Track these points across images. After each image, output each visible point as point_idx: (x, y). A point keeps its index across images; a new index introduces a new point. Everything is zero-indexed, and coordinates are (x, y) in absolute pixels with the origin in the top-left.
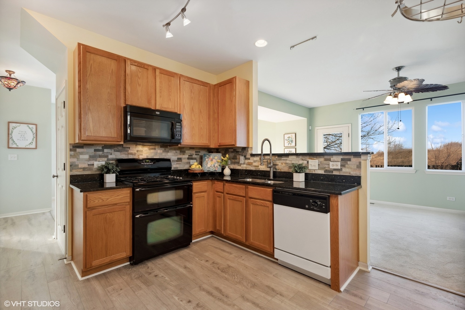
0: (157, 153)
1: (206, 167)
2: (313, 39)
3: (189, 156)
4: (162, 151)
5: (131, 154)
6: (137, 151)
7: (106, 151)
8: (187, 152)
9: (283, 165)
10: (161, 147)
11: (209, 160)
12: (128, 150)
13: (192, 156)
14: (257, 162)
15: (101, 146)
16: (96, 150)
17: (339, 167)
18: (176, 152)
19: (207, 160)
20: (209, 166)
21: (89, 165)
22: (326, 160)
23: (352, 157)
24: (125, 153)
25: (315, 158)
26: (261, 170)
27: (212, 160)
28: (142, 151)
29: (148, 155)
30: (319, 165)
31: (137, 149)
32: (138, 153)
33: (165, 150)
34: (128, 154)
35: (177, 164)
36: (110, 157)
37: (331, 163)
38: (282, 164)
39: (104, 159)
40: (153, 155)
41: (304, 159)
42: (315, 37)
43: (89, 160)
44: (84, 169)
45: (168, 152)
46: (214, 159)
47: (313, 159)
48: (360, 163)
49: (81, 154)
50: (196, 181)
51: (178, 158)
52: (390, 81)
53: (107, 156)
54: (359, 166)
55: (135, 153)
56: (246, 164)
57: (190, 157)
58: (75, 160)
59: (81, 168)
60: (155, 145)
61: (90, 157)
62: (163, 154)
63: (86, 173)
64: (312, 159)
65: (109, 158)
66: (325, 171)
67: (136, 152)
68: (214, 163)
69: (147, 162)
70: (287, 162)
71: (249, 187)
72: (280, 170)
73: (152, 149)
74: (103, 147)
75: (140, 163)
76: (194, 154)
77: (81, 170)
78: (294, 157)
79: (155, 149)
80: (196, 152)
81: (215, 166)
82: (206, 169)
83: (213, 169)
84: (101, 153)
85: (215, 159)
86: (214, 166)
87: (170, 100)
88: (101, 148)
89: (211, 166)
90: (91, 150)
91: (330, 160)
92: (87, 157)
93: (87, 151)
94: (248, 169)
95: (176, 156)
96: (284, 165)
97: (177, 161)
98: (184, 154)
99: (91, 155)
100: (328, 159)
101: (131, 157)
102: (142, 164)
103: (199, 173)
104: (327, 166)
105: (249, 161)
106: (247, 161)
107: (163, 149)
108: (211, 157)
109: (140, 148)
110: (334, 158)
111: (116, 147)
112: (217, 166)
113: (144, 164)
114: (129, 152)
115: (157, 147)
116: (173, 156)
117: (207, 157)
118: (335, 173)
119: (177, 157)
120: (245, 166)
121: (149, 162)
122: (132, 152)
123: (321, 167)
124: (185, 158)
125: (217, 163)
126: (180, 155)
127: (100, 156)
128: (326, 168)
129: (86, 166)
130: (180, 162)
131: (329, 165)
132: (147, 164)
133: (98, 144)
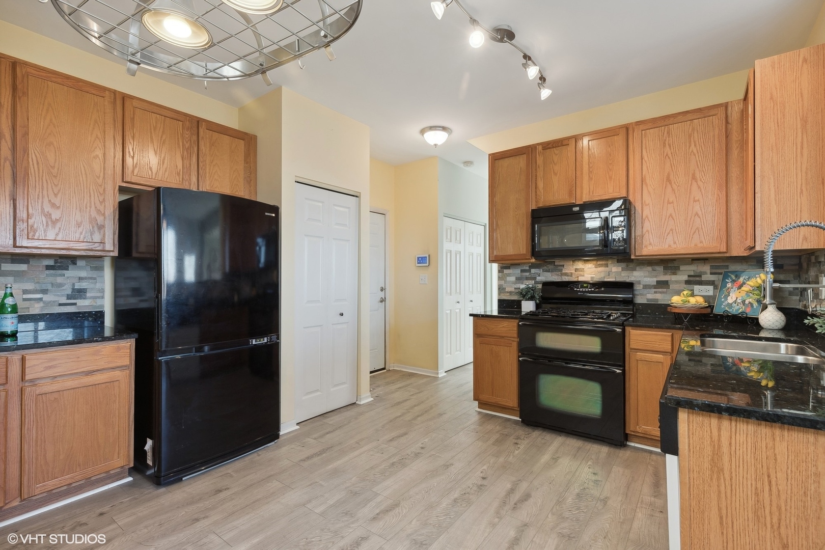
0: (613, 272)
1: (723, 302)
3: (689, 276)
4: (620, 269)
5: (566, 274)
6: (576, 270)
7: (533, 271)
8: (682, 268)
10: (619, 261)
11: (735, 287)
12: (562, 269)
13: (700, 276)
15: (528, 265)
16: (522, 271)
18: (653, 270)
19: (729, 285)
20: (730, 300)
21: (515, 288)
24: (557, 273)
27: (740, 287)
28: (582, 270)
29: (594, 276)
31: (575, 267)
32: (576, 273)
33: (627, 266)
34: (563, 274)
35: (655, 292)
36: (539, 279)
39: (531, 281)
40: (602, 275)
43: (515, 283)
44: (511, 293)
45: (634, 270)
46: (746, 283)
49: (508, 276)
50: (646, 327)
51: (658, 282)
53: (534, 278)
55: (572, 273)
57: (691, 279)
58: (502, 282)
59: (508, 292)
60: (607, 260)
61: (518, 279)
62: (623, 275)
63: (512, 299)
65: (537, 280)
67: (574, 271)
68: (744, 295)
69: (585, 287)
73: (601, 266)
74: (530, 267)
75: (572, 288)
76: (705, 273)
77: (508, 294)
79: (607, 266)
80: (712, 267)
81: (747, 302)
82: (723, 306)
83: (739, 309)
84: (527, 274)
86: (743, 302)
87: (610, 178)
88: (527, 268)
89: (735, 302)
90: (517, 271)
92: (513, 279)
93: (514, 272)
95: (656, 277)
97: (655, 287)
98: (675, 274)
99: (518, 276)
101: (566, 279)
102: (575, 289)
103: (686, 315)
107: (624, 265)
108: (741, 280)
109: (580, 265)
111: (546, 266)
112: (750, 303)
113: (578, 290)
114: (563, 272)
115: (610, 262)
116: (645, 277)
117: (731, 278)
119: (655, 279)
121: (587, 287)
122: (567, 271)
124: (677, 282)
125: (751, 294)
126: (665, 274)
127: (527, 279)
129: (512, 289)
130: (665, 290)
132: (584, 290)
133: (524, 263)
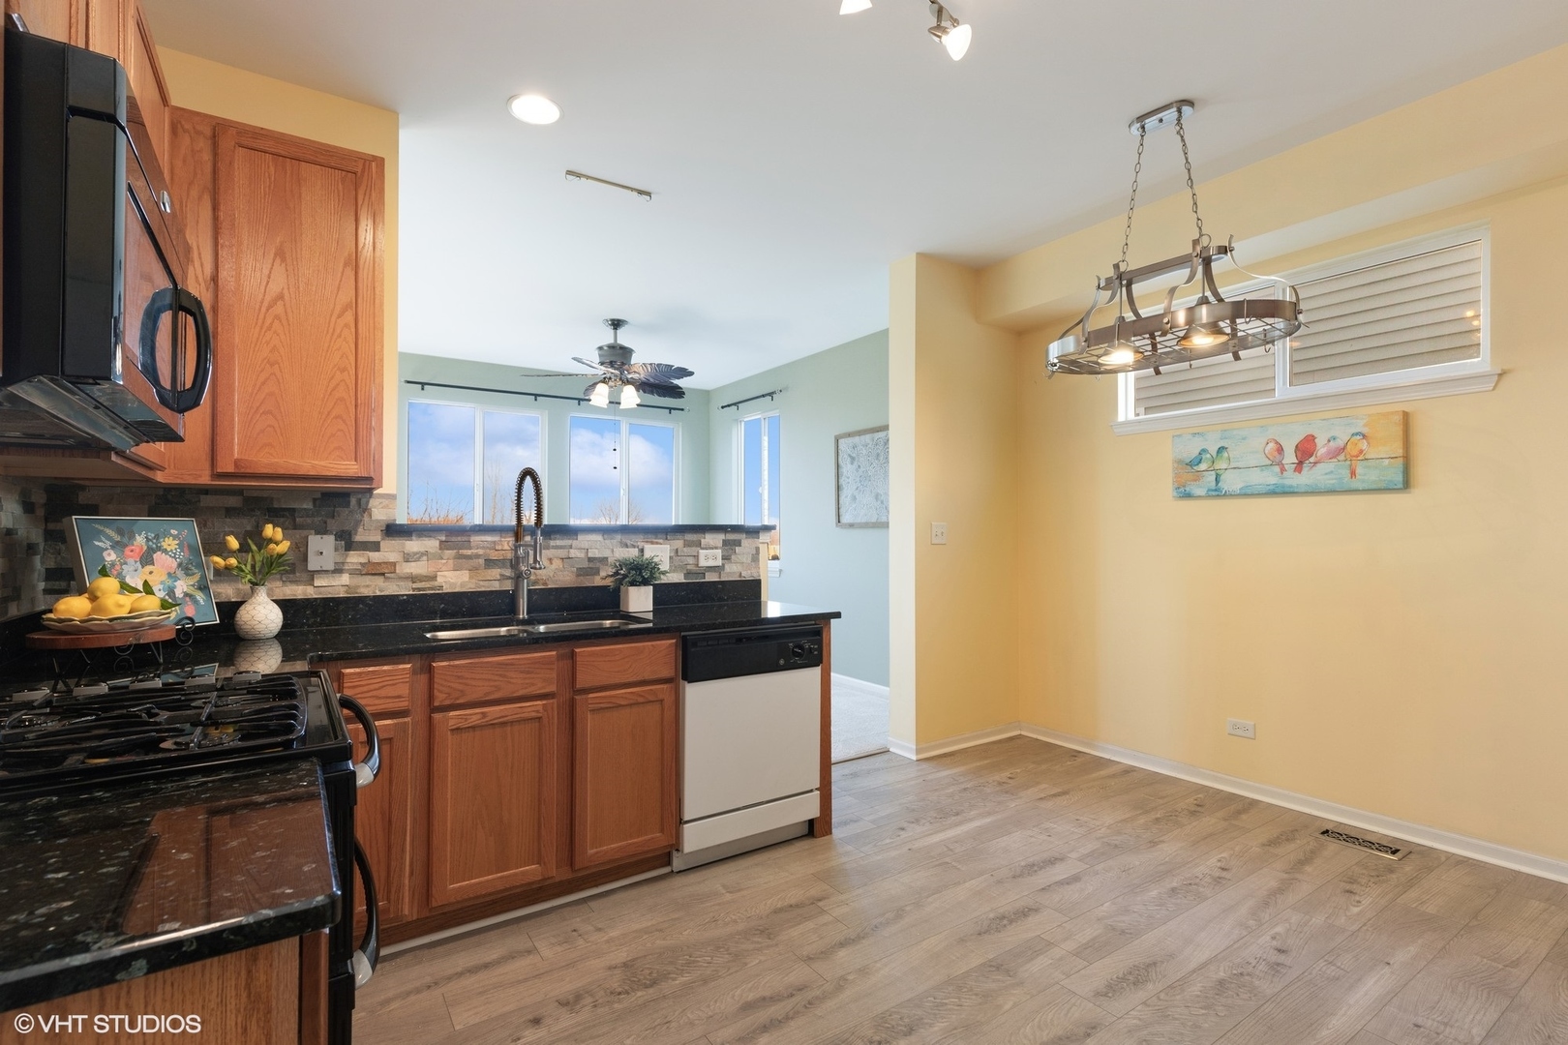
2: (641, 192)
9: (554, 567)
11: (131, 561)
14: (425, 558)
17: (719, 562)
19: (114, 555)
22: (687, 544)
23: (742, 536)
25: (661, 541)
26: (447, 589)
27: (145, 558)
30: (671, 558)
37: (702, 552)
38: (551, 563)
41: (629, 542)
42: (649, 194)
46: (159, 549)
47: (657, 543)
48: (757, 549)
52: (600, 348)
54: (755, 557)
56: (353, 573)
64: (652, 543)
66: (688, 574)
68: (164, 577)
70: (573, 553)
71: (577, 650)
72: (544, 584)
78: (598, 537)
81: (179, 594)
85: (165, 551)
91: (699, 544)
94: (366, 592)
96: (557, 563)
100: (693, 541)
104: (691, 561)
105: (375, 556)
106: (355, 558)
108: (140, 540)
110: (710, 539)
112: (186, 595)
117: (110, 539)
118: (711, 577)
120: (345, 579)
123: (676, 564)
125: (180, 573)
128: (689, 567)
131: (696, 557)
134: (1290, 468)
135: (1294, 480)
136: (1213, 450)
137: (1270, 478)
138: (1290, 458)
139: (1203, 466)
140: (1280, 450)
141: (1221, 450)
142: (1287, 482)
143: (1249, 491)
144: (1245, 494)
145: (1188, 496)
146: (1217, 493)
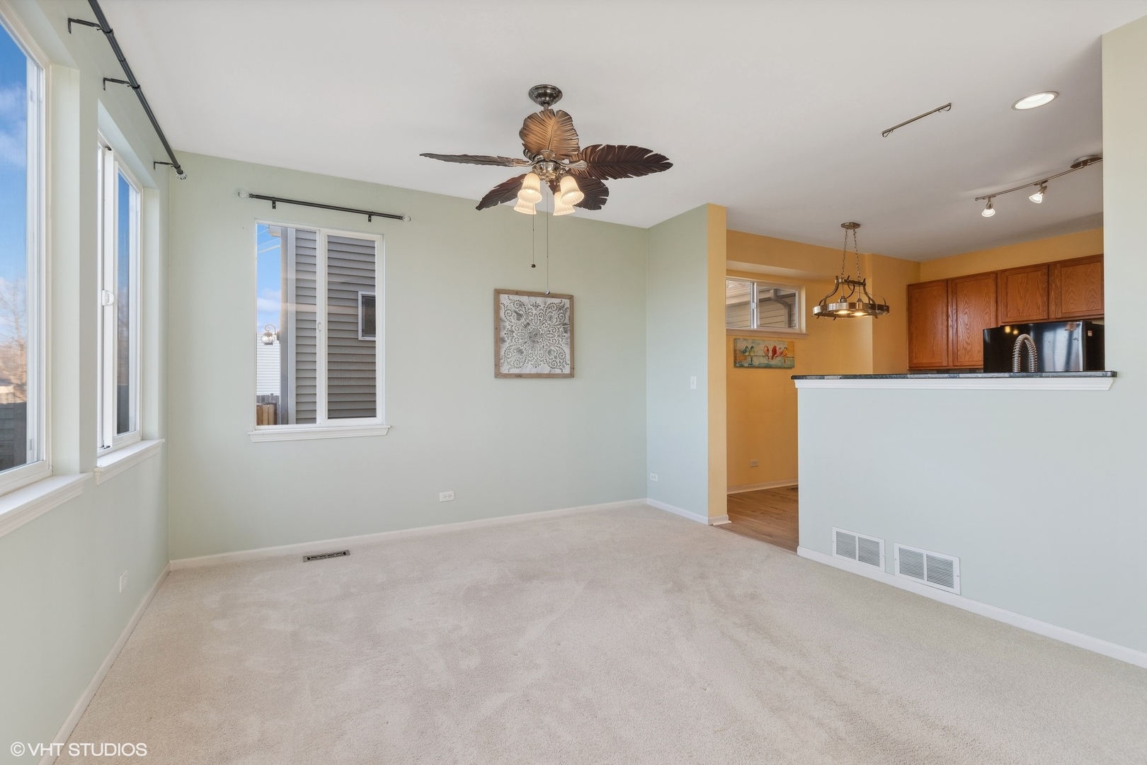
134: (770, 357)
135: (773, 362)
136: (750, 347)
137: (764, 361)
138: (771, 354)
139: (747, 354)
140: (768, 350)
141: (752, 347)
142: (770, 363)
143: (760, 366)
144: (759, 367)
145: (742, 366)
146: (751, 366)
